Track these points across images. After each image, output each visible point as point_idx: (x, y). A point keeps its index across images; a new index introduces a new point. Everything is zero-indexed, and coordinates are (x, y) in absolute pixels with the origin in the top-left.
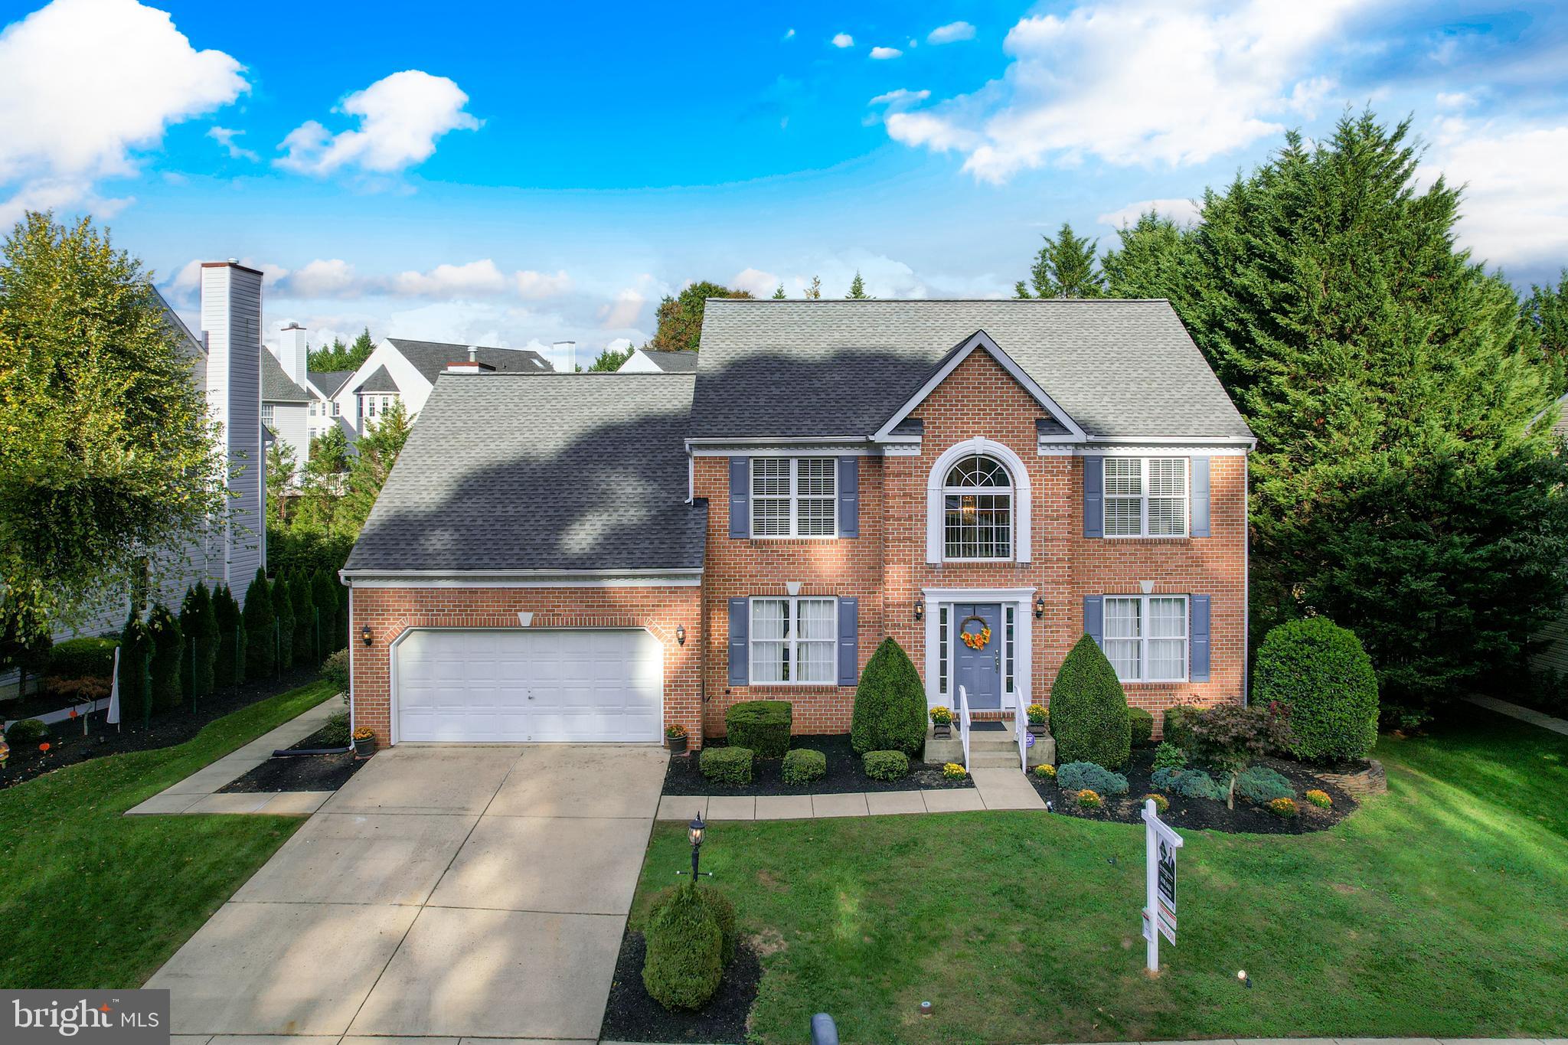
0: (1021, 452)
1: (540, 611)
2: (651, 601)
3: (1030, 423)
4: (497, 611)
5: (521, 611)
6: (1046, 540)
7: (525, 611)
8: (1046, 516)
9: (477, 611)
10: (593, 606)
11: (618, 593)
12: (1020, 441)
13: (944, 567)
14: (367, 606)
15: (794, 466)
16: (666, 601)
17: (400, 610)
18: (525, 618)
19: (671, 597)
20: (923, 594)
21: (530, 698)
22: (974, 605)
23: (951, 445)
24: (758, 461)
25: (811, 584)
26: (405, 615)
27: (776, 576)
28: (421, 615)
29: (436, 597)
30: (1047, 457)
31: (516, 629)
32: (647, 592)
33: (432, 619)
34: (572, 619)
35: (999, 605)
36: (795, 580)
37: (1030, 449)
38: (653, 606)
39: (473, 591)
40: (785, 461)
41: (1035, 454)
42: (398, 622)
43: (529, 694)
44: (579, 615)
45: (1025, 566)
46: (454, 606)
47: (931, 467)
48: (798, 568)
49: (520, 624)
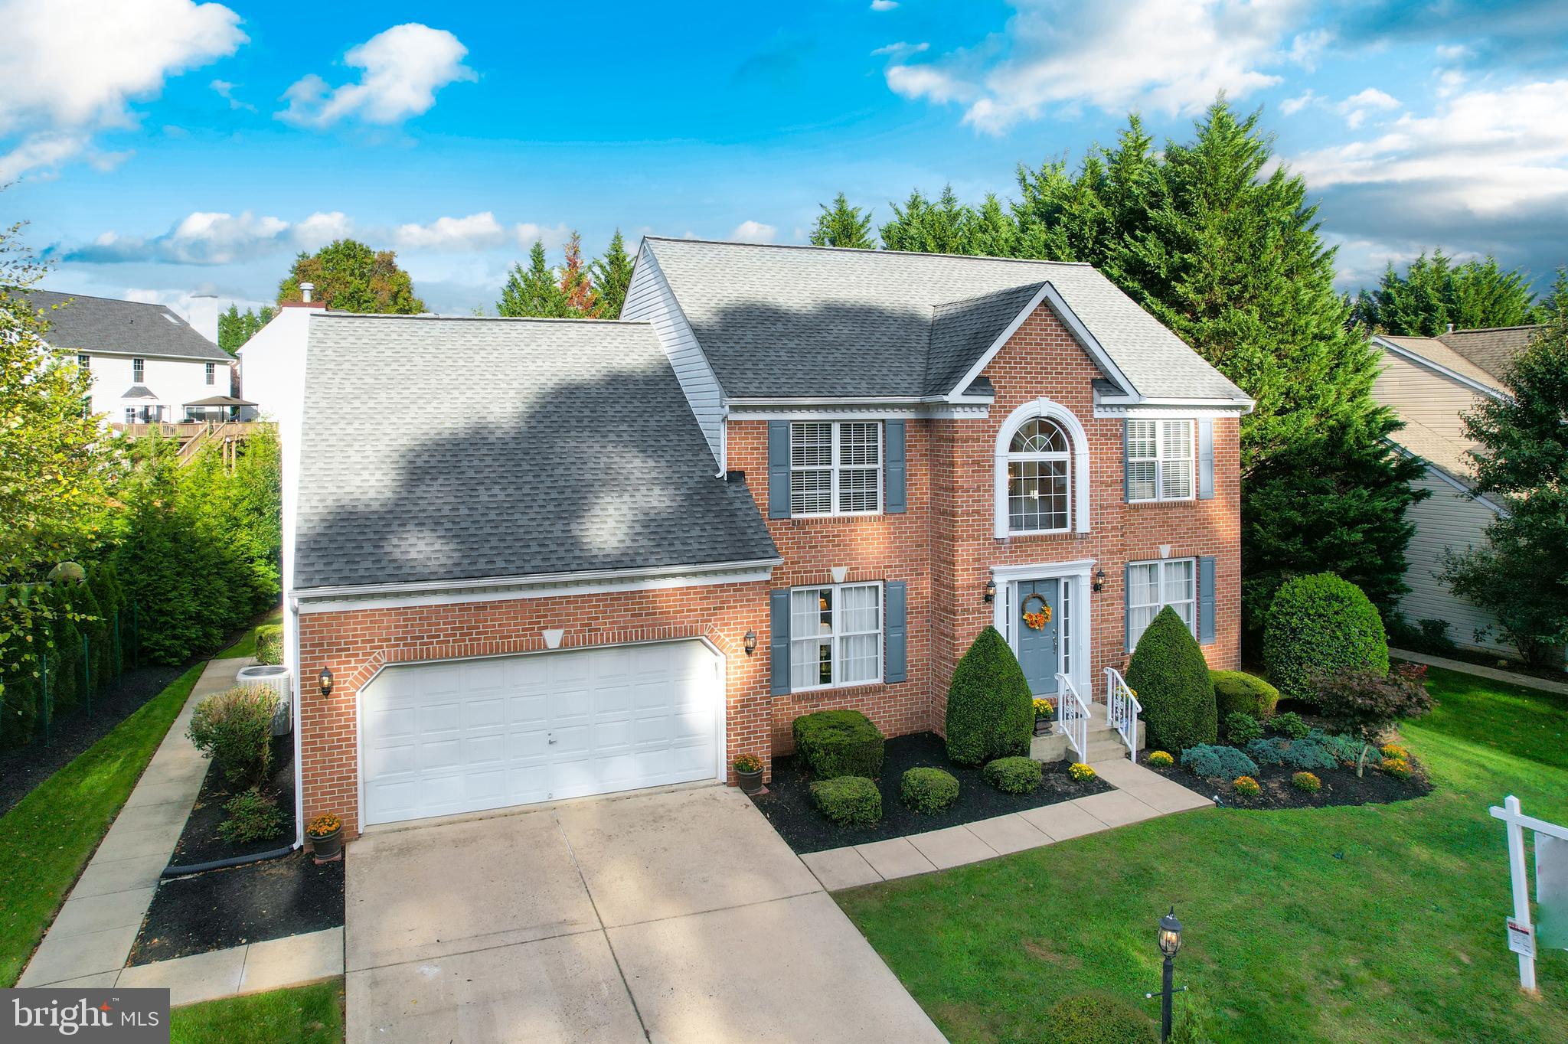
0: (1079, 414)
1: (573, 626)
2: (713, 603)
3: (1087, 383)
4: (514, 631)
5: (546, 628)
6: (1102, 507)
7: (553, 628)
8: (1102, 482)
9: (486, 633)
10: (641, 615)
11: (672, 595)
12: (1078, 402)
13: (1011, 542)
14: (322, 638)
15: (836, 430)
16: (729, 602)
17: (373, 641)
18: (553, 638)
19: (735, 596)
20: (992, 573)
21: (551, 743)
22: (1033, 582)
23: (1016, 407)
24: (798, 425)
25: (857, 569)
26: (381, 647)
27: (819, 561)
28: (405, 645)
29: (428, 618)
30: (1102, 420)
31: (541, 652)
32: (708, 592)
33: (422, 650)
34: (614, 634)
35: (1057, 580)
36: (840, 565)
37: (1087, 411)
38: (715, 609)
39: (481, 607)
40: (827, 426)
41: (1091, 416)
42: (371, 658)
43: (550, 738)
44: (623, 628)
45: (1084, 536)
46: (453, 629)
47: (997, 431)
48: (843, 550)
49: (546, 647)
